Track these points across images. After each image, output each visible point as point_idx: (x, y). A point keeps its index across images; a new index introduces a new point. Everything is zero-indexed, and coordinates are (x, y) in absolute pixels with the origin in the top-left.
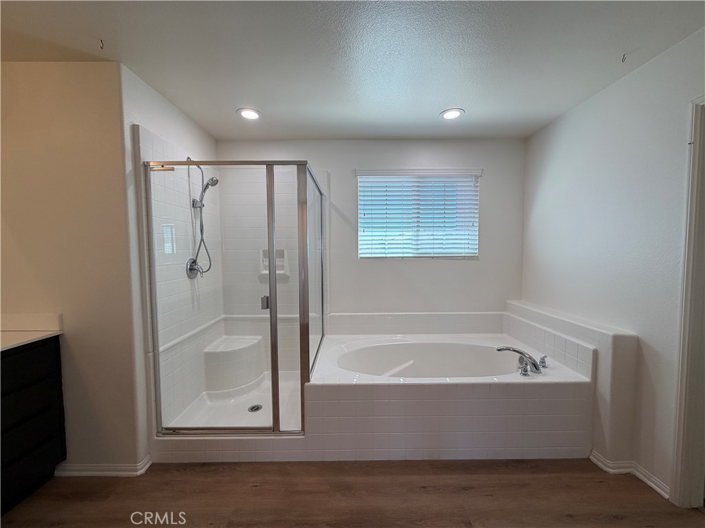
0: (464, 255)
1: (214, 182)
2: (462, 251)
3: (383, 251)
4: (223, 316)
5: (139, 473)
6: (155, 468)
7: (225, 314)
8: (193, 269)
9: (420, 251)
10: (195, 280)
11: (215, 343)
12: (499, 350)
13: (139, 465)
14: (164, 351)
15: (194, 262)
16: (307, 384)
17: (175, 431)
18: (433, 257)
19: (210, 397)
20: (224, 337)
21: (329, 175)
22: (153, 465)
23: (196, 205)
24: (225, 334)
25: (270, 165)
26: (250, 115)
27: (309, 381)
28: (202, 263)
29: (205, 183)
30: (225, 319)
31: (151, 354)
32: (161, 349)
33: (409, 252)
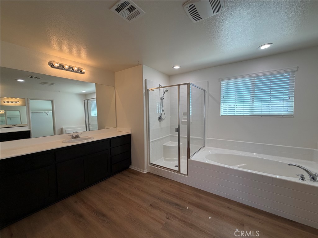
0: (282, 115)
1: (167, 91)
2: (282, 113)
4: (170, 135)
5: (145, 173)
6: (148, 173)
7: (171, 134)
8: (160, 119)
10: (161, 122)
11: (167, 143)
12: (289, 165)
13: (145, 171)
14: (152, 142)
15: (161, 117)
16: (189, 159)
17: (153, 165)
19: (165, 160)
20: (170, 142)
21: (208, 82)
22: (148, 172)
23: (162, 99)
24: (171, 141)
25: (179, 85)
26: (177, 67)
27: (190, 158)
28: (163, 117)
29: (164, 92)
30: (171, 136)
31: (148, 142)
32: (151, 141)
33: (247, 114)
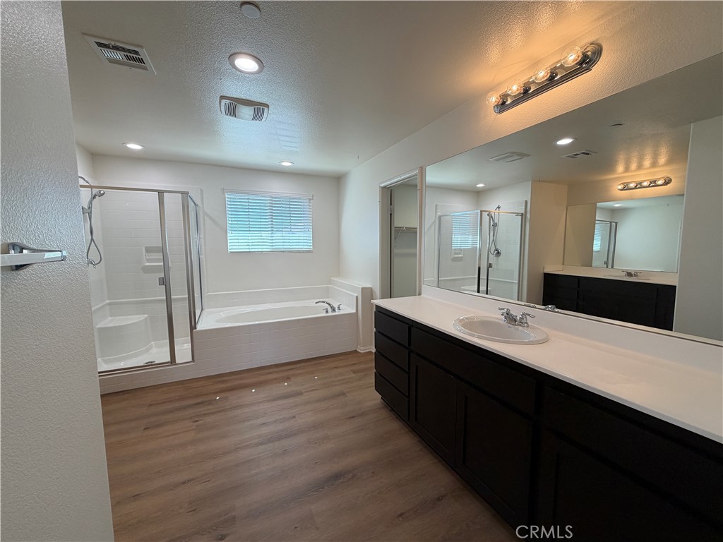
0: (303, 250)
1: (101, 194)
2: (302, 247)
3: (248, 247)
4: (108, 301)
9: (274, 247)
12: (316, 303)
16: (194, 330)
18: (283, 251)
23: (84, 211)
25: (161, 193)
26: (134, 146)
27: (197, 329)
30: (109, 304)
